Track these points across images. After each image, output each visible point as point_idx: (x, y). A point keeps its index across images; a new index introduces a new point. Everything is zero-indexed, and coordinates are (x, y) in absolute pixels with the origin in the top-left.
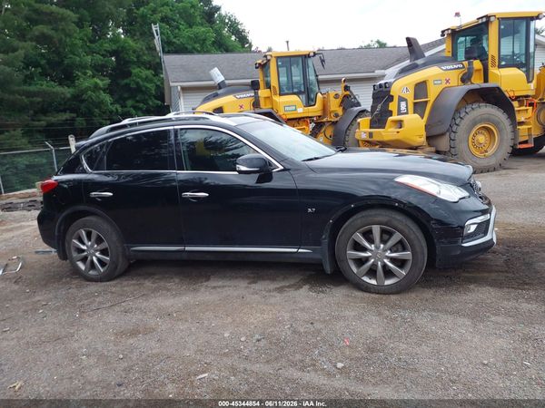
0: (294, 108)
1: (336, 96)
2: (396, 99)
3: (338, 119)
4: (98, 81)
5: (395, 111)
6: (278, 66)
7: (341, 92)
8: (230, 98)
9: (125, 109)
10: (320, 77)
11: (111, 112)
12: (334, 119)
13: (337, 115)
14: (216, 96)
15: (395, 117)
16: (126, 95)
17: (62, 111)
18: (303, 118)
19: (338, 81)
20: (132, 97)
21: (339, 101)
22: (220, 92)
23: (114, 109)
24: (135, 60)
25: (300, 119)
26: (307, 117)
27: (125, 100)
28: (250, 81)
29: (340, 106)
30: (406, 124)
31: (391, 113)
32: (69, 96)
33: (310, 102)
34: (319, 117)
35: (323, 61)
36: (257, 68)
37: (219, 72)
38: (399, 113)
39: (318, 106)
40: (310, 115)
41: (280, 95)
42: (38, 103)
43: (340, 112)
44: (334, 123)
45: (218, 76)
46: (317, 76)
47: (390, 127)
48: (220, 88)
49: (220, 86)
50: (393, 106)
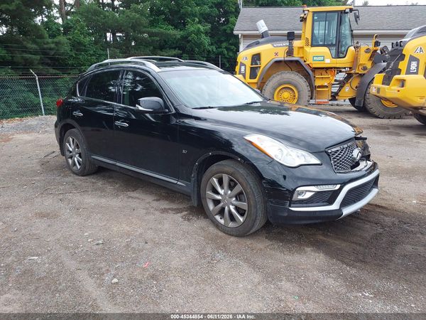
0: (322, 58)
1: (367, 51)
2: (407, 59)
3: (365, 72)
4: (201, 27)
5: (404, 70)
6: (313, 21)
7: (371, 47)
8: (269, 46)
9: (220, 50)
10: (354, 32)
11: (209, 51)
12: (362, 72)
13: (365, 68)
14: (258, 44)
15: (402, 76)
16: (222, 39)
17: (173, 48)
18: (331, 68)
19: (370, 36)
20: (227, 40)
21: (369, 55)
22: (260, 40)
23: (210, 49)
24: (233, 10)
25: (327, 69)
26: (335, 68)
27: (222, 42)
28: (286, 32)
29: (370, 59)
30: (407, 84)
31: (399, 72)
32: (179, 37)
33: (339, 54)
34: (350, 68)
35: (357, 17)
36: (301, 21)
37: (264, 24)
38: (408, 72)
39: (348, 58)
40: (337, 66)
41: (312, 46)
42: (157, 41)
43: (369, 65)
44: (361, 75)
45: (262, 26)
46: (352, 31)
47: (394, 85)
48: (263, 37)
49: (262, 36)
50: (403, 65)
